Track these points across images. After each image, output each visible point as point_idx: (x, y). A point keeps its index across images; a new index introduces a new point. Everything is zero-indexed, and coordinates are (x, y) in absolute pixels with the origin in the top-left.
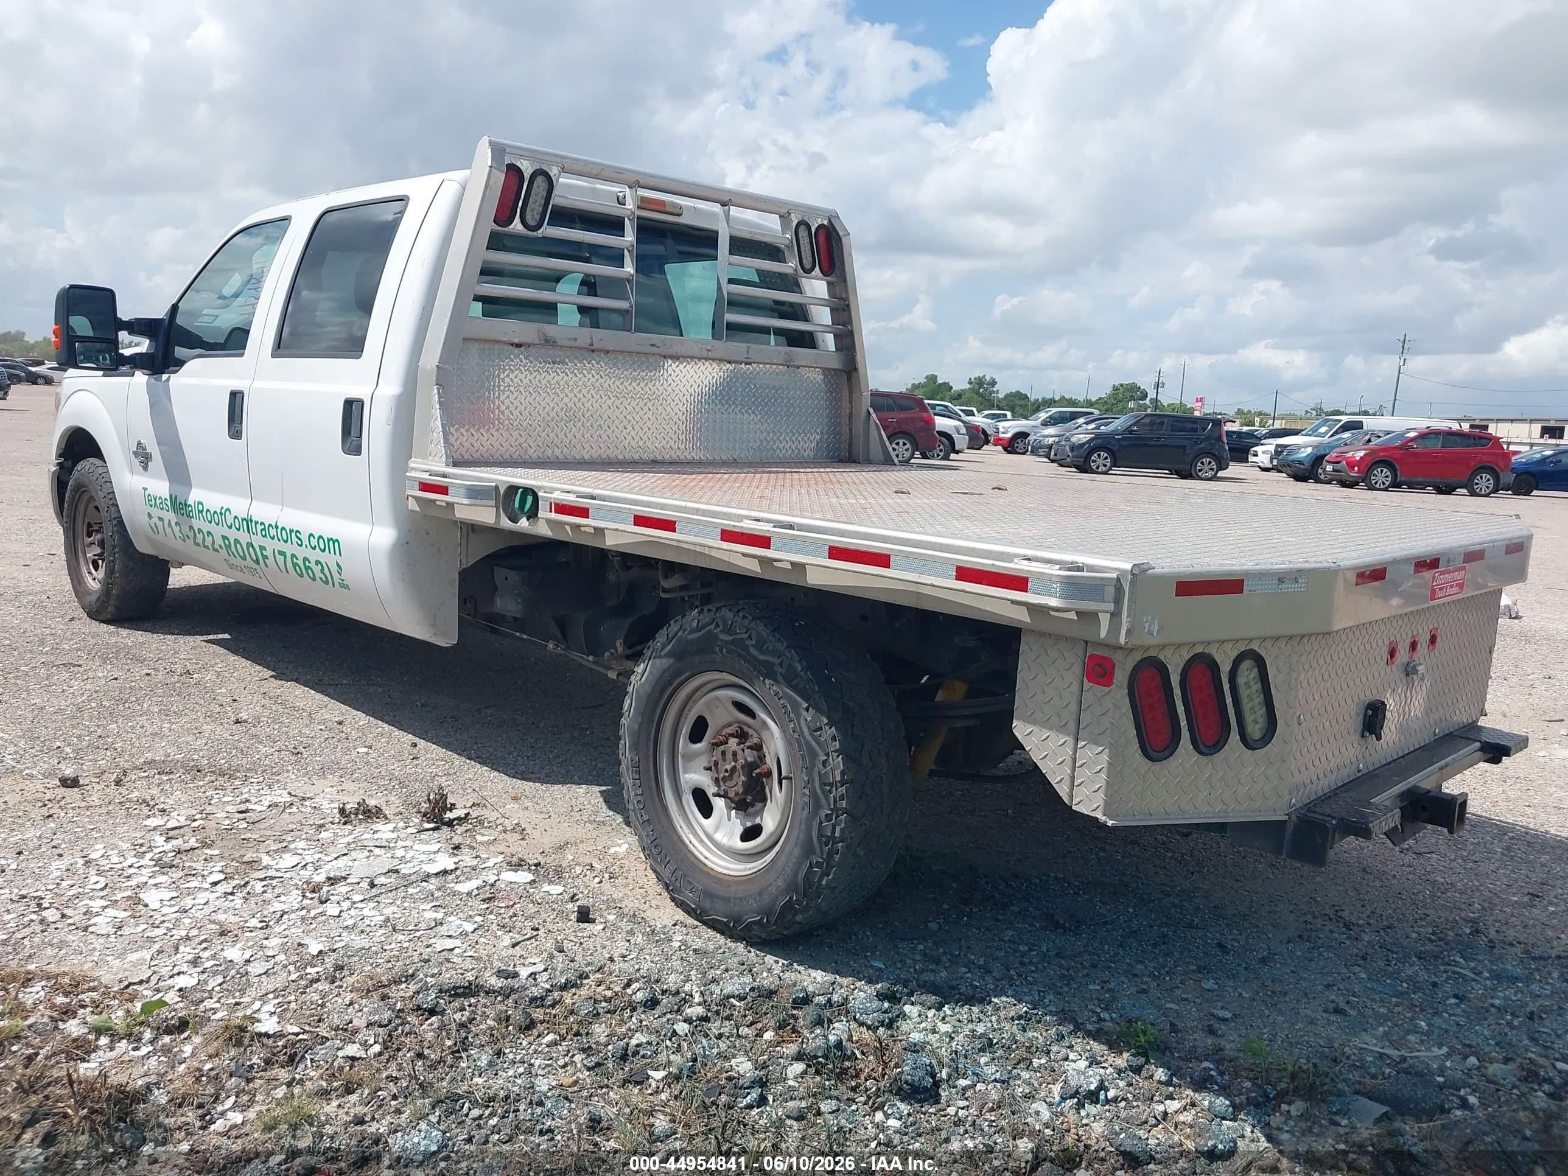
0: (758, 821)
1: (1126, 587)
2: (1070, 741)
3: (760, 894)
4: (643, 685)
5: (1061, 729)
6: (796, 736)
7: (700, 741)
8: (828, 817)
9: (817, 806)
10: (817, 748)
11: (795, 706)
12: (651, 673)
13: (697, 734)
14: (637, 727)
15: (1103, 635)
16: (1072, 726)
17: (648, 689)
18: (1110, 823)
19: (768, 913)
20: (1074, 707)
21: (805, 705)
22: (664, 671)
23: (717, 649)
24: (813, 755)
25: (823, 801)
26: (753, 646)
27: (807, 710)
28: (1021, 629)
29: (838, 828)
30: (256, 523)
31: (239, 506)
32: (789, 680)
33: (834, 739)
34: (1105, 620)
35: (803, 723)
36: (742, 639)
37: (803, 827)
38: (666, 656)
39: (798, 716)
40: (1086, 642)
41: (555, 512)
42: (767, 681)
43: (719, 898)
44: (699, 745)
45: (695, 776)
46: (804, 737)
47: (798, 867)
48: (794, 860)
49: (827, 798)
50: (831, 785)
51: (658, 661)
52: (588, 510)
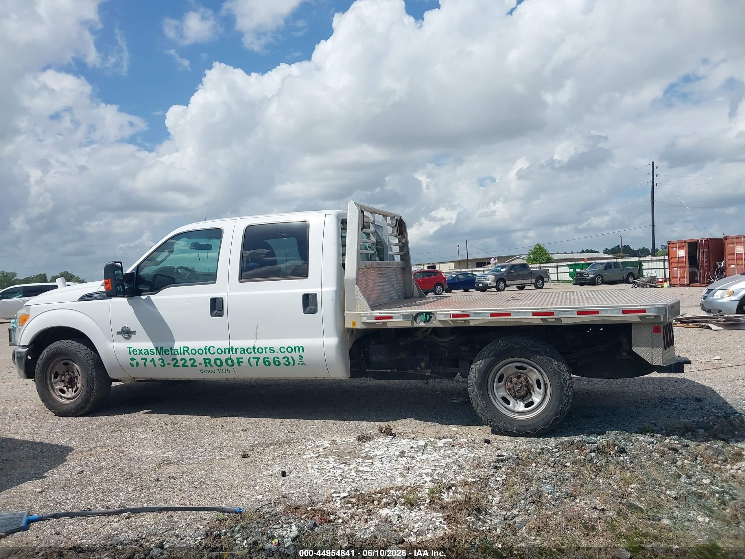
0: (530, 400)
1: (667, 309)
2: (651, 348)
3: (543, 419)
4: (481, 368)
5: (648, 346)
6: (552, 370)
7: (501, 382)
8: (567, 390)
9: (563, 388)
10: (560, 371)
11: (550, 361)
12: (484, 363)
13: (500, 381)
14: (480, 382)
15: (662, 320)
16: (651, 345)
17: (484, 369)
18: (664, 366)
19: (547, 424)
20: (651, 340)
21: (554, 360)
22: (491, 361)
23: (515, 351)
24: (560, 374)
25: (565, 386)
26: (530, 347)
27: (555, 361)
28: (631, 324)
29: (570, 393)
30: (236, 349)
31: (224, 344)
32: (546, 354)
33: (565, 368)
34: (662, 317)
35: (554, 365)
36: (525, 346)
37: (558, 395)
38: (491, 357)
39: (552, 364)
40: (652, 323)
41: (453, 317)
42: (538, 357)
43: (526, 426)
44: (501, 383)
45: (502, 393)
46: (555, 369)
47: (558, 407)
48: (556, 406)
49: (566, 384)
50: (566, 381)
51: (488, 359)
52: (469, 315)
